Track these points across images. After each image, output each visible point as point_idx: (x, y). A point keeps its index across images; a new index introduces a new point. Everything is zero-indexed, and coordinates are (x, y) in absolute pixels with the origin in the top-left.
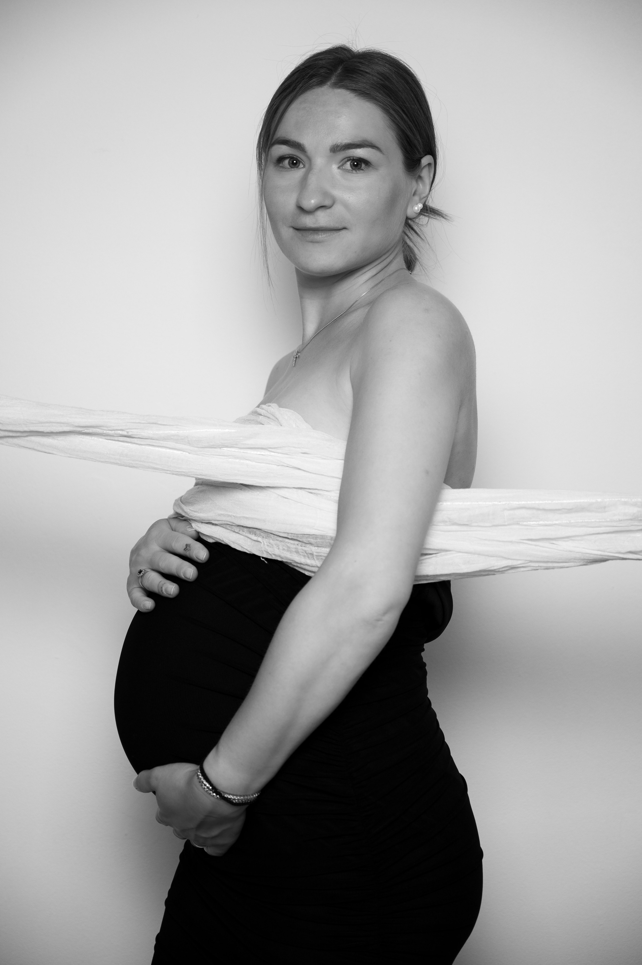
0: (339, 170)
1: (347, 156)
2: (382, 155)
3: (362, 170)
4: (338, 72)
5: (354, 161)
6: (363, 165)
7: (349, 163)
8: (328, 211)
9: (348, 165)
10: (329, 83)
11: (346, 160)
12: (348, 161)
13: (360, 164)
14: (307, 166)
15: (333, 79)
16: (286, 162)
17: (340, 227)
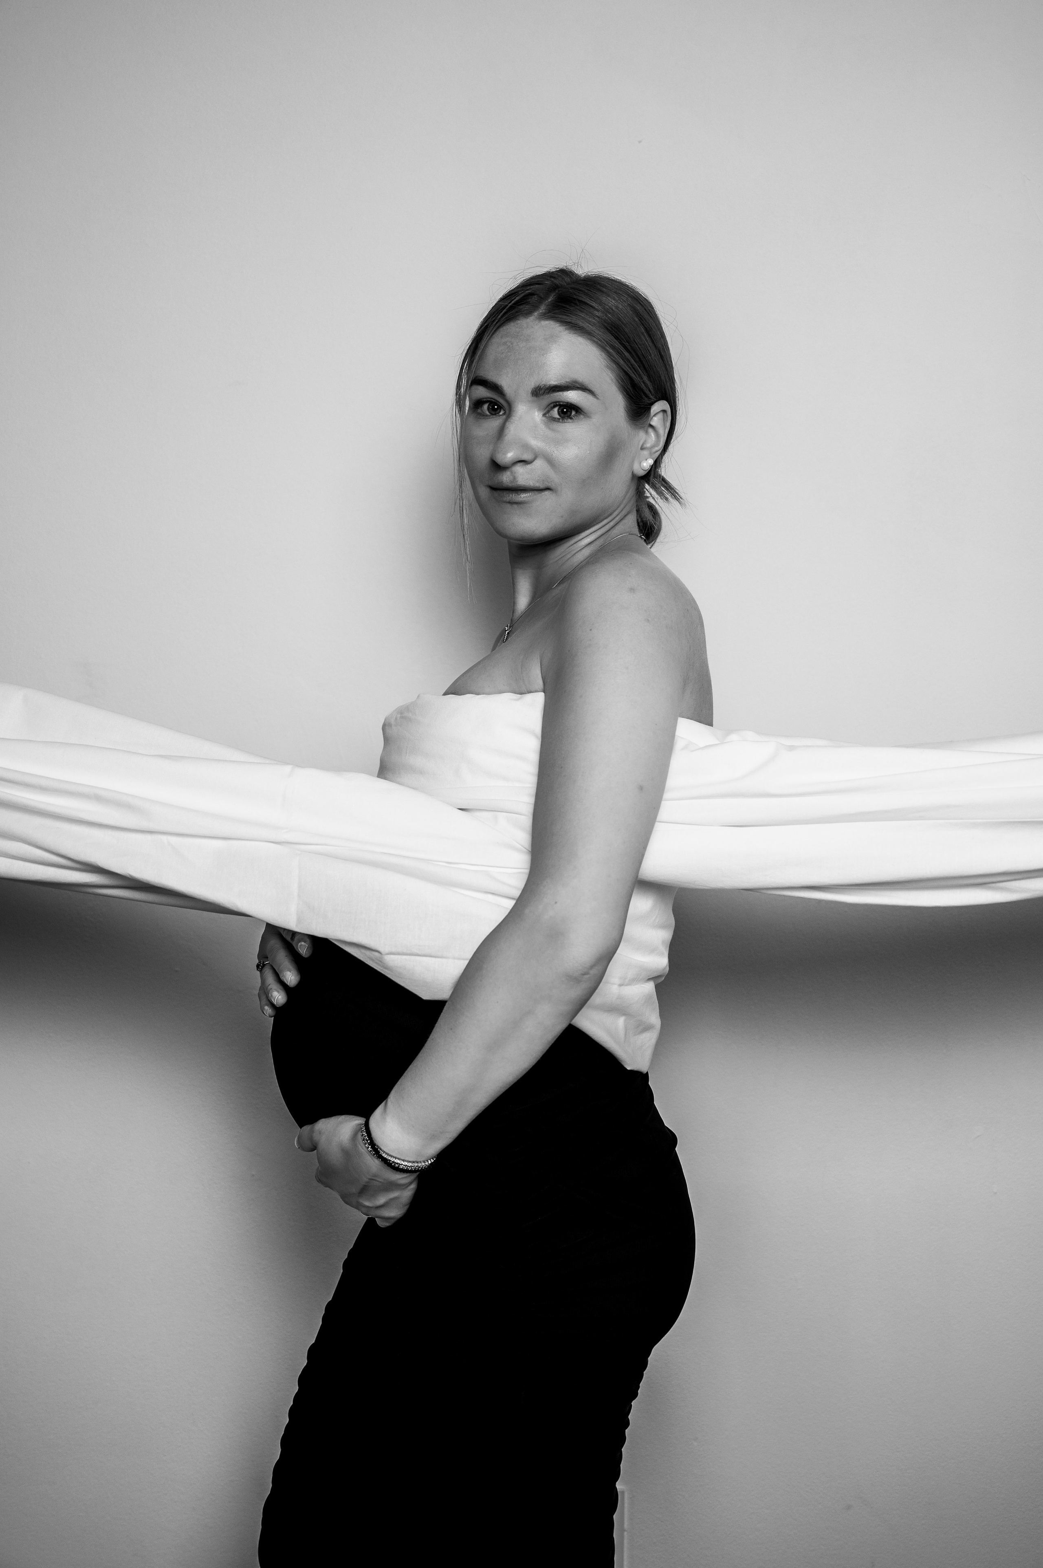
0: (544, 418)
1: (555, 401)
2: (595, 399)
3: (571, 418)
4: (549, 300)
5: (562, 408)
6: (573, 413)
7: (556, 409)
8: (529, 466)
9: (555, 412)
10: (536, 314)
11: (552, 405)
12: (554, 407)
13: (570, 410)
14: (507, 411)
15: (542, 309)
16: (486, 406)
17: (542, 486)
